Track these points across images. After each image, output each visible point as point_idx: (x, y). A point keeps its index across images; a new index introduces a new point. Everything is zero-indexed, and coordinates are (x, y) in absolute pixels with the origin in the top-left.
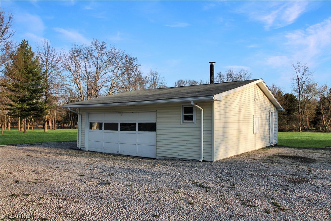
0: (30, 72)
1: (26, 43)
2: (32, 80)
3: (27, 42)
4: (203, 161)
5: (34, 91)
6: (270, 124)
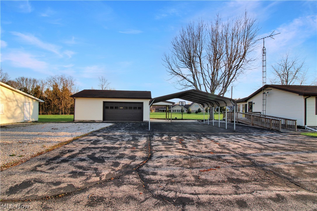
6: (24, 109)
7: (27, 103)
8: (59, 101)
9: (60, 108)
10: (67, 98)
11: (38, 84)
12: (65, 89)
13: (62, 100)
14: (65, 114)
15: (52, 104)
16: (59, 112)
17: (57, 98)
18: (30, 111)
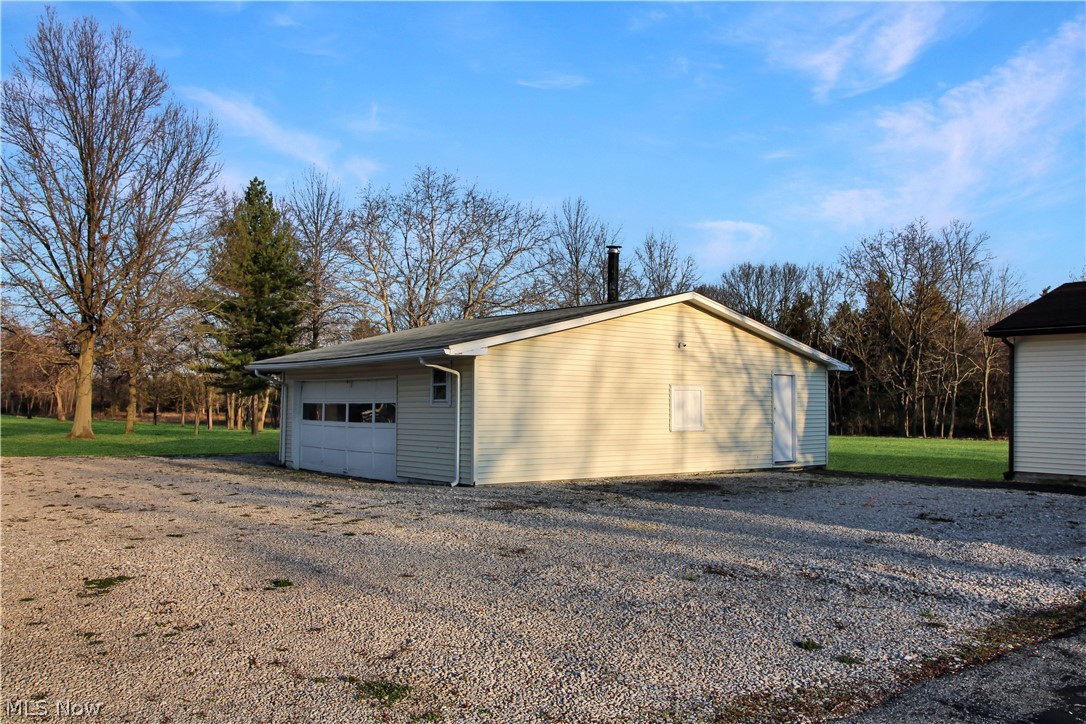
0: (267, 267)
1: (259, 188)
2: (273, 290)
3: (263, 183)
4: (459, 485)
5: (277, 320)
6: (773, 409)
7: (784, 380)
8: (902, 362)
9: (906, 401)
10: (938, 343)
11: (805, 288)
12: (927, 298)
13: (915, 355)
14: (933, 432)
15: (863, 378)
16: (901, 425)
17: (890, 349)
18: (797, 417)
